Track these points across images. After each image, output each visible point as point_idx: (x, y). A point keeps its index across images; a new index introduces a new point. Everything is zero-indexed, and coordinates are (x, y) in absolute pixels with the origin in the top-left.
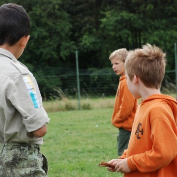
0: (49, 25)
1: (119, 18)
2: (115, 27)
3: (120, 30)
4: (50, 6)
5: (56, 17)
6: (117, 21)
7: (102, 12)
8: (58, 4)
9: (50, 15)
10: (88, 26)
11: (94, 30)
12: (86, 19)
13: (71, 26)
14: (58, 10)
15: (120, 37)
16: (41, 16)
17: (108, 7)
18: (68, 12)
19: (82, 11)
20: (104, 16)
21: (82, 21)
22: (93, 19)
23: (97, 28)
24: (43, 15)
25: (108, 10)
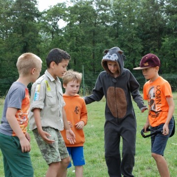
0: (128, 46)
1: (174, 42)
2: (172, 47)
3: (174, 50)
4: (130, 34)
5: (134, 41)
6: (172, 44)
7: (163, 39)
8: (135, 33)
9: (129, 40)
10: (153, 47)
11: (157, 50)
12: (152, 43)
13: (142, 47)
14: (135, 37)
15: (174, 54)
16: (124, 41)
17: (167, 35)
18: (141, 38)
19: (149, 37)
20: (164, 41)
21: (150, 44)
22: (157, 43)
23: (159, 49)
24: (125, 40)
25: (166, 37)
